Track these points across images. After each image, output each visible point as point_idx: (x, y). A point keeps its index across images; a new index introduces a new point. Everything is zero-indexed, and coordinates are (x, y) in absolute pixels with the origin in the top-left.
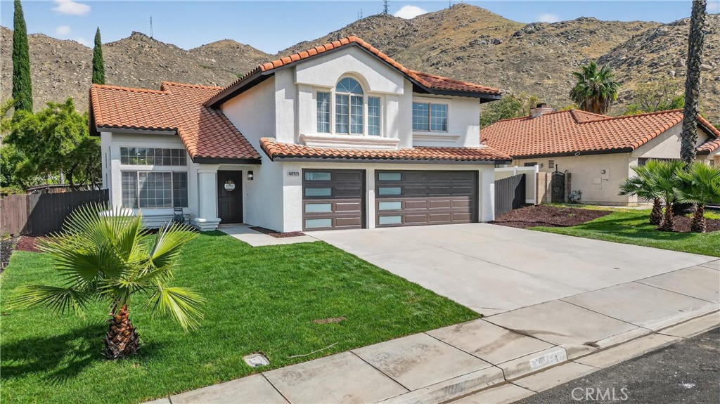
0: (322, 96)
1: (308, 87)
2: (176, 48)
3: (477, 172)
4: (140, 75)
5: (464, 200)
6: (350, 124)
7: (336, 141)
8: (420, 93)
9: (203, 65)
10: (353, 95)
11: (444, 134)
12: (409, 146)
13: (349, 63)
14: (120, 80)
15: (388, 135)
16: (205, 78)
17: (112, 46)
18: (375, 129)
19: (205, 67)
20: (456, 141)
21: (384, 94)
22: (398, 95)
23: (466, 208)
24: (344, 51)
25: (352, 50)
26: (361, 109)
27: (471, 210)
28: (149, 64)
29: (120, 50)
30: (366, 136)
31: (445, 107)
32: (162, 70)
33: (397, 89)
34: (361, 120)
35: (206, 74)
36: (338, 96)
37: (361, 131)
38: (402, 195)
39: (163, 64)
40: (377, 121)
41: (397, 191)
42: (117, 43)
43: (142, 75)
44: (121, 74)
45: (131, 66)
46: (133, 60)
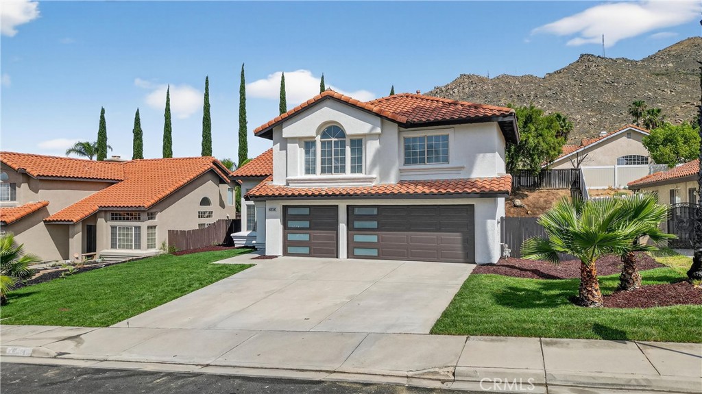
0: (308, 144)
1: (294, 140)
2: (625, 60)
3: (473, 206)
4: (585, 95)
5: (456, 237)
6: (333, 165)
7: (323, 182)
8: (406, 128)
9: (657, 72)
10: (336, 139)
11: (445, 165)
12: (392, 180)
13: (327, 114)
14: (564, 103)
15: (367, 172)
16: (657, 86)
17: (560, 72)
18: (357, 167)
19: (657, 75)
20: (461, 172)
21: (365, 135)
22: (376, 134)
23: (459, 245)
24: (322, 105)
25: (328, 102)
26: (343, 152)
27: (465, 248)
28: (595, 83)
29: (566, 75)
30: (348, 174)
31: (446, 138)
32: (607, 86)
33: (372, 129)
34: (343, 161)
35: (658, 82)
36: (323, 143)
37: (343, 170)
38: (378, 229)
39: (610, 79)
40: (360, 160)
41: (374, 224)
42: (564, 69)
43: (586, 95)
44: (565, 98)
45: (576, 89)
46: (578, 82)
